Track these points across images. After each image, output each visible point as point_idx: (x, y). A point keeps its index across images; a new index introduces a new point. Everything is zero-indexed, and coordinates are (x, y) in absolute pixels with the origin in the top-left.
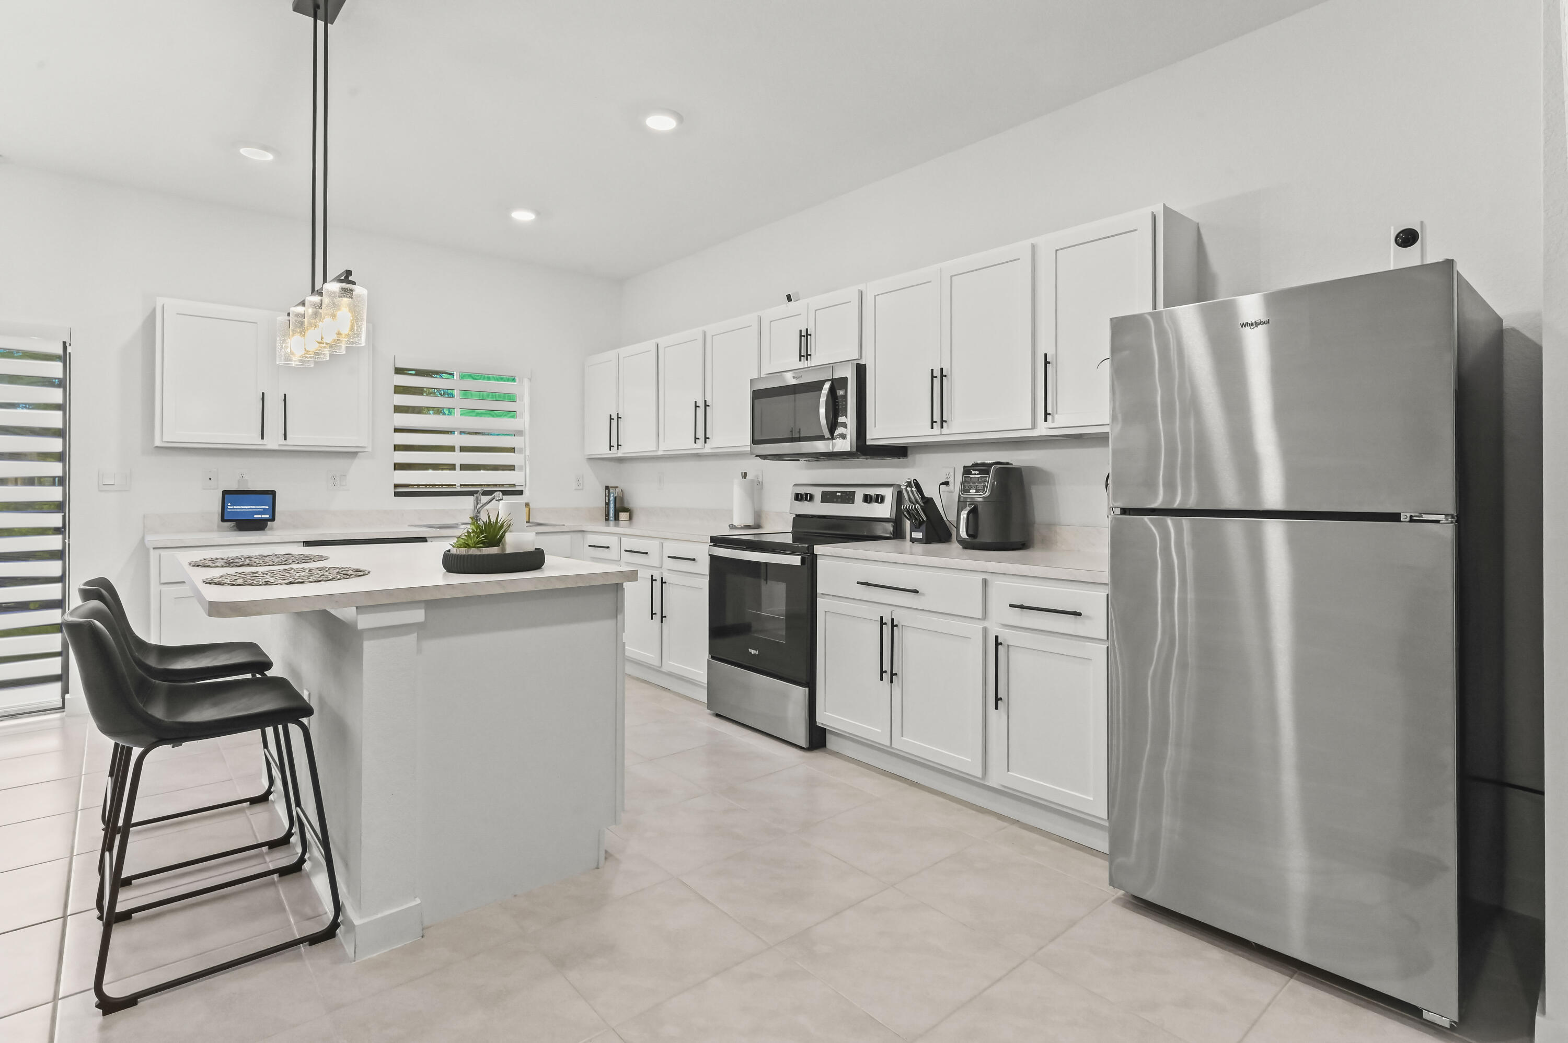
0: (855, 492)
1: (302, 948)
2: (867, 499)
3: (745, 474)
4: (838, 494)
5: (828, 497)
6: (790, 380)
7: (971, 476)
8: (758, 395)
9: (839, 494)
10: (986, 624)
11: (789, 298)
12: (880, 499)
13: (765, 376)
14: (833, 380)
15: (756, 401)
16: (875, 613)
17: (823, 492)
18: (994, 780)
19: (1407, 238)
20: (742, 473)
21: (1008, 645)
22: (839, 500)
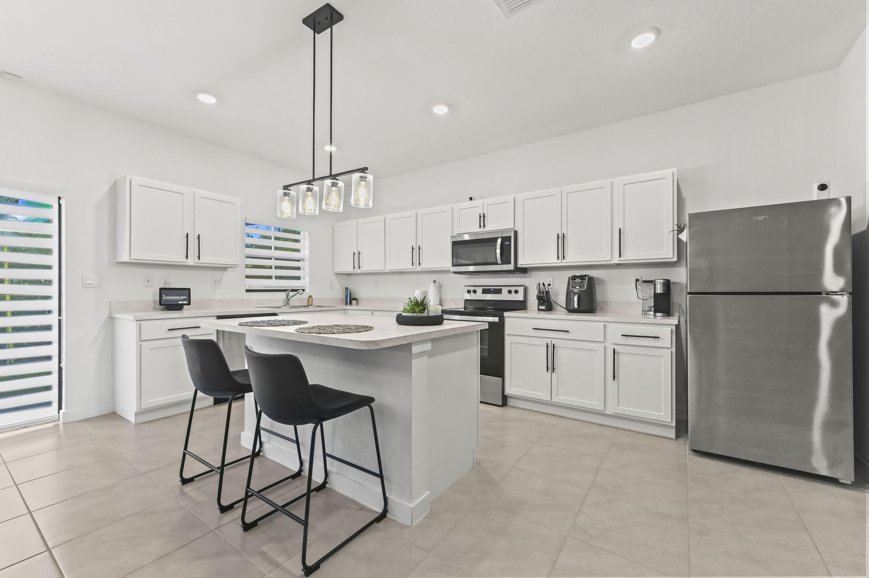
0: (502, 289)
1: (376, 525)
2: (510, 292)
3: (435, 281)
4: (491, 290)
5: (485, 292)
6: (467, 237)
7: (576, 281)
8: (454, 244)
9: (493, 290)
10: (605, 344)
11: (471, 199)
12: (516, 292)
13: (455, 235)
14: (502, 237)
15: (454, 246)
16: (544, 342)
17: (483, 289)
18: (609, 411)
19: (823, 187)
20: (433, 281)
21: (618, 353)
22: (493, 293)
